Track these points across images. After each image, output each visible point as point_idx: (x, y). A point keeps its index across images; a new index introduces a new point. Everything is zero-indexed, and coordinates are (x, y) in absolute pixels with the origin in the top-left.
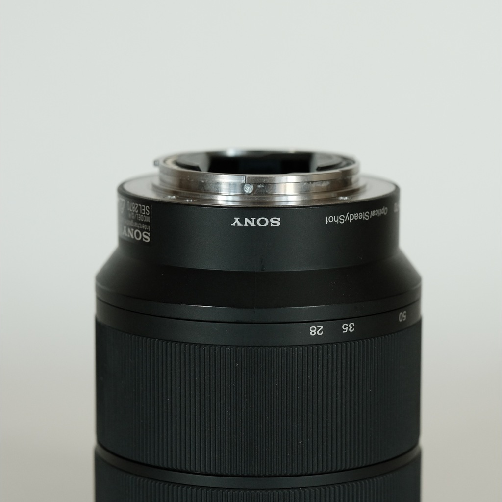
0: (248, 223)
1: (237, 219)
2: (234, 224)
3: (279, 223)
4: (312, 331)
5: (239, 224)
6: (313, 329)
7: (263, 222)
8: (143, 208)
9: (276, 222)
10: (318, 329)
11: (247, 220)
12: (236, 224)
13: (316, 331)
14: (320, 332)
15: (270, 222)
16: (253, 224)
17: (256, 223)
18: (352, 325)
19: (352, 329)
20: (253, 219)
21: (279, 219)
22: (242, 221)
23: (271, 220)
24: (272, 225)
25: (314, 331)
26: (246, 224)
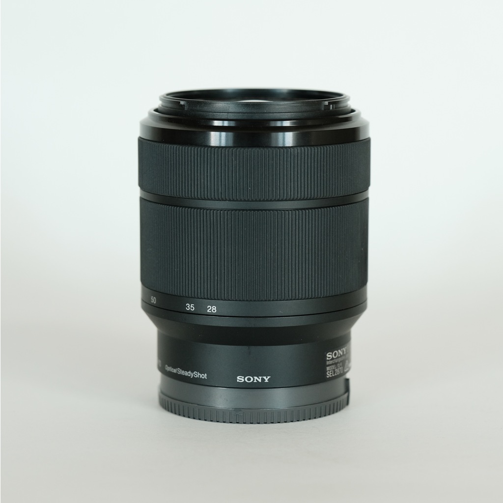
0: (259, 378)
1: (266, 381)
2: (269, 377)
3: (238, 378)
4: (215, 309)
5: (265, 378)
6: (214, 310)
7: (249, 379)
8: (331, 375)
9: (240, 379)
10: (211, 310)
11: (260, 381)
12: (267, 378)
13: (212, 309)
14: (209, 308)
15: (244, 379)
16: (256, 378)
17: (254, 379)
18: (188, 308)
19: (188, 305)
20: (255, 381)
21: (238, 381)
22: (263, 380)
23: (243, 380)
24: (243, 377)
25: (213, 309)
26: (260, 377)
